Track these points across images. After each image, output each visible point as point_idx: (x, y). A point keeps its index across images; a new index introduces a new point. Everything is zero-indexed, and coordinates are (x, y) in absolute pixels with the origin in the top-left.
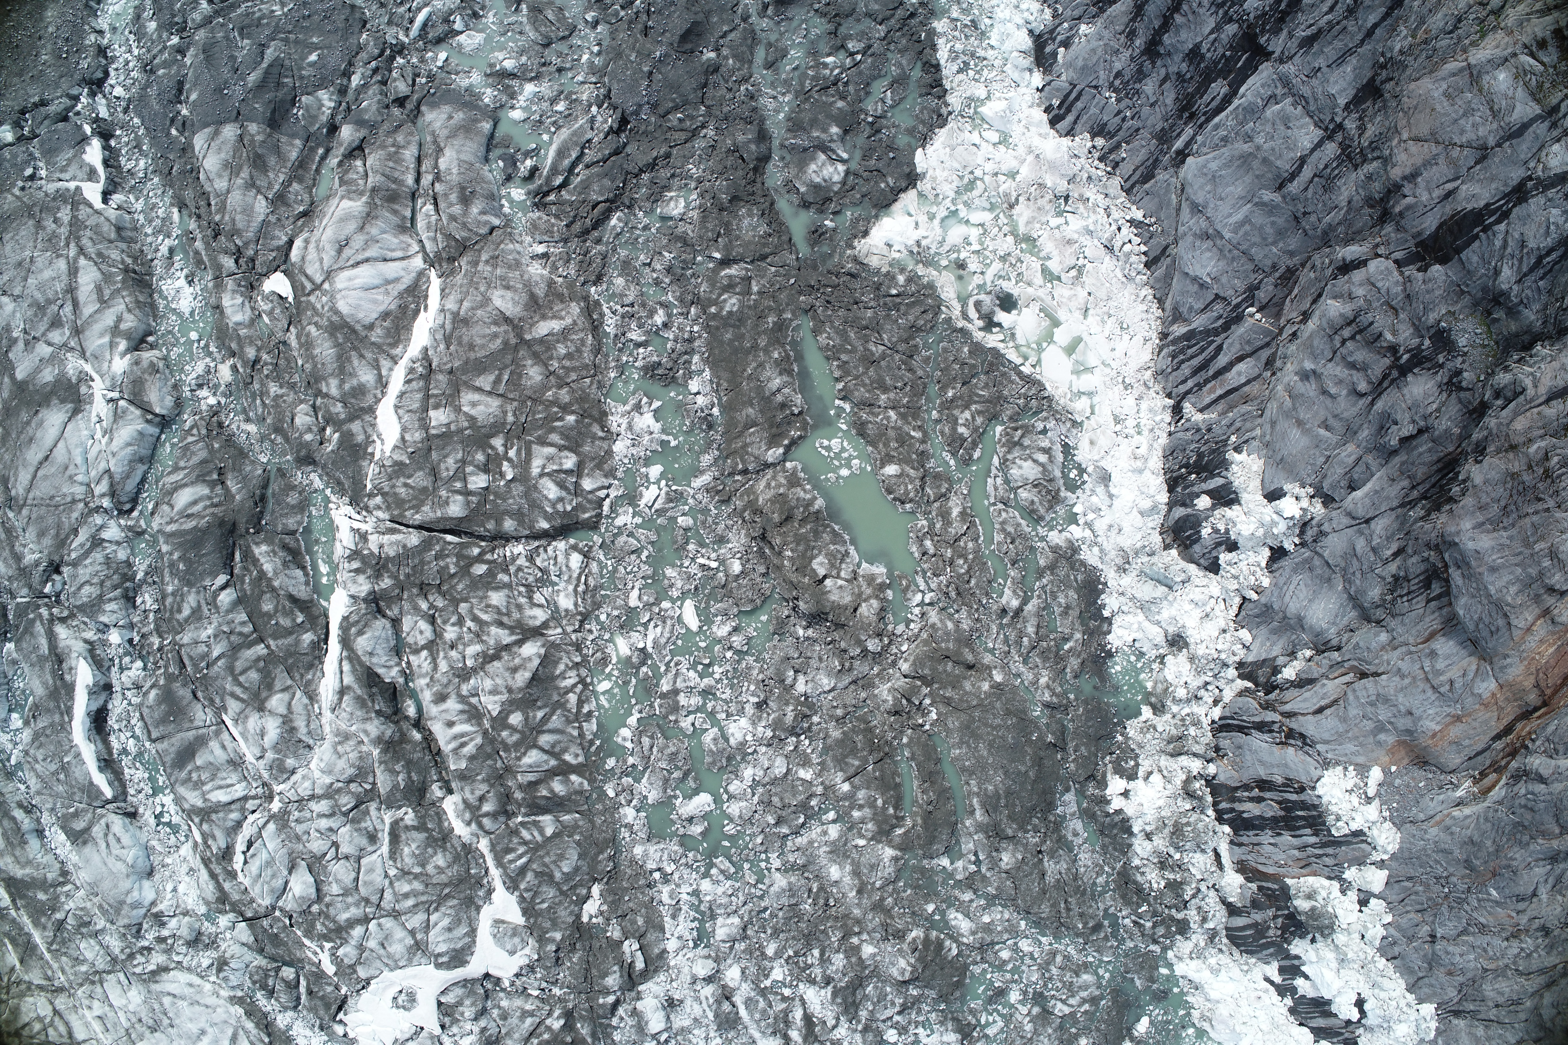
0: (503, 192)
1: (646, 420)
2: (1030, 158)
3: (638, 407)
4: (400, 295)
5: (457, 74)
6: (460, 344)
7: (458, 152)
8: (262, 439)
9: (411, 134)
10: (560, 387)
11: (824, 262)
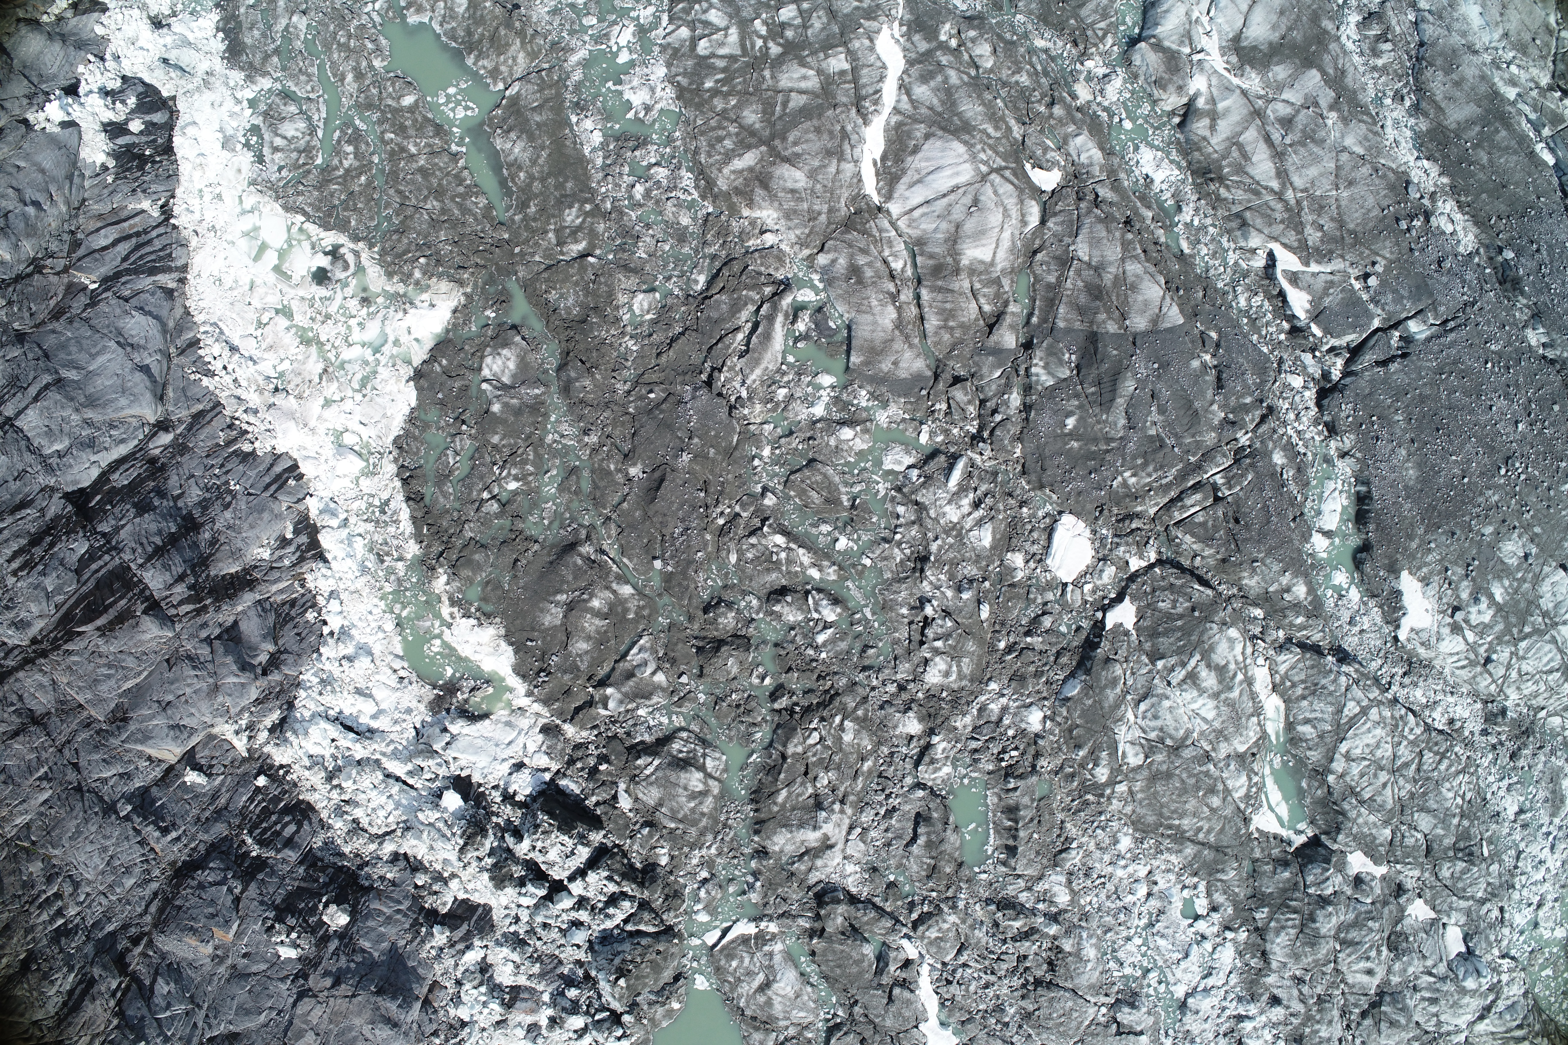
0: (823, 295)
1: (638, 98)
2: (312, 423)
3: (648, 109)
4: (904, 171)
5: (904, 420)
6: (831, 133)
7: (875, 323)
8: (1026, 35)
9: (936, 344)
10: (725, 110)
11: (491, 275)
